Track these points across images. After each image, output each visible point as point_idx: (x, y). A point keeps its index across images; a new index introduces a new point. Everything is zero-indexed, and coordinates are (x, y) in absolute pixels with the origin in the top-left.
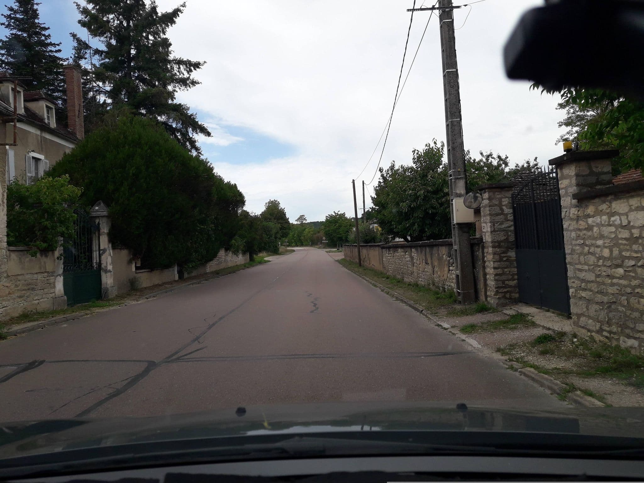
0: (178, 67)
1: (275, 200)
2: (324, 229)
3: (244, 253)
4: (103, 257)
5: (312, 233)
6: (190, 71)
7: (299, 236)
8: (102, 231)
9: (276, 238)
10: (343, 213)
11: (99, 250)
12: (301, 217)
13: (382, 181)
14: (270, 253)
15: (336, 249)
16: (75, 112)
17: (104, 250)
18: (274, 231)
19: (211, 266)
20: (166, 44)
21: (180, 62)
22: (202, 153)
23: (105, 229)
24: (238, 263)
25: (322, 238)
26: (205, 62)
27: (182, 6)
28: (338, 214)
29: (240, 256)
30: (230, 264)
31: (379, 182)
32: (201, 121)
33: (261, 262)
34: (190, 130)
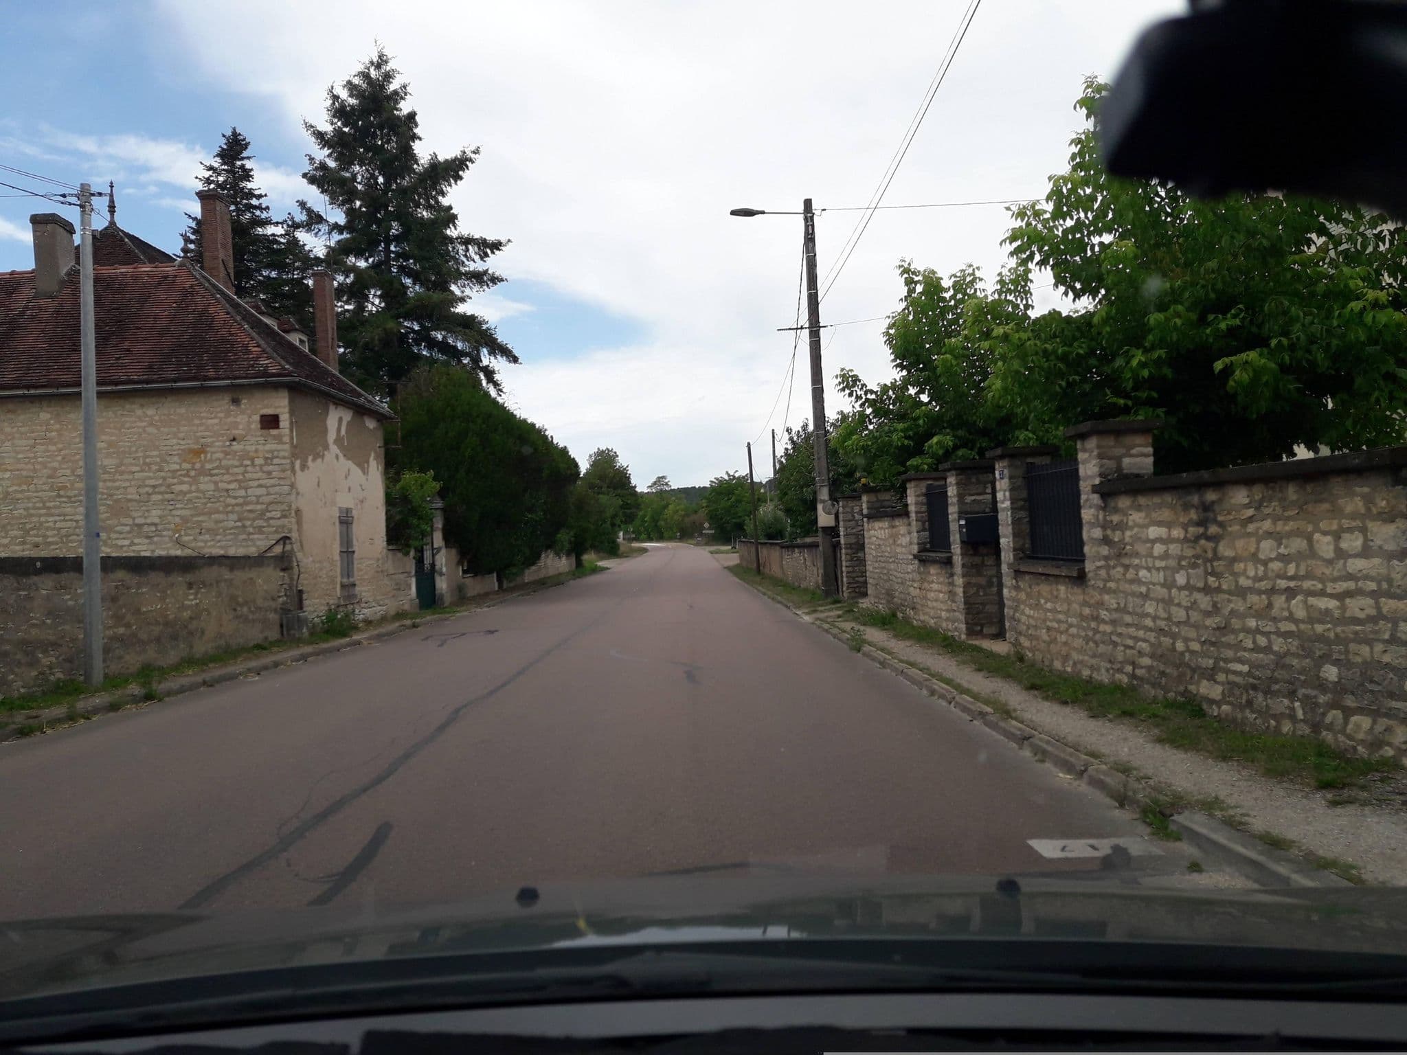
0: (464, 247)
1: (607, 449)
2: (706, 507)
3: (568, 555)
4: (437, 557)
5: (683, 513)
6: (484, 256)
7: (655, 520)
8: (435, 526)
9: (613, 525)
10: (744, 475)
11: (433, 549)
12: (659, 481)
13: (789, 447)
14: (601, 554)
15: (730, 547)
16: (327, 342)
17: (439, 549)
18: (609, 513)
19: (530, 575)
20: (449, 218)
21: (467, 241)
22: (504, 390)
23: (439, 523)
24: (561, 570)
25: (702, 524)
26: (509, 241)
27: (474, 152)
28: (734, 476)
29: (564, 559)
30: (551, 572)
31: (787, 449)
32: (501, 337)
33: (596, 570)
34: (484, 351)
